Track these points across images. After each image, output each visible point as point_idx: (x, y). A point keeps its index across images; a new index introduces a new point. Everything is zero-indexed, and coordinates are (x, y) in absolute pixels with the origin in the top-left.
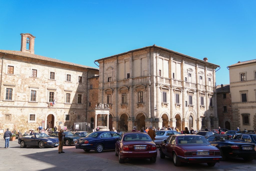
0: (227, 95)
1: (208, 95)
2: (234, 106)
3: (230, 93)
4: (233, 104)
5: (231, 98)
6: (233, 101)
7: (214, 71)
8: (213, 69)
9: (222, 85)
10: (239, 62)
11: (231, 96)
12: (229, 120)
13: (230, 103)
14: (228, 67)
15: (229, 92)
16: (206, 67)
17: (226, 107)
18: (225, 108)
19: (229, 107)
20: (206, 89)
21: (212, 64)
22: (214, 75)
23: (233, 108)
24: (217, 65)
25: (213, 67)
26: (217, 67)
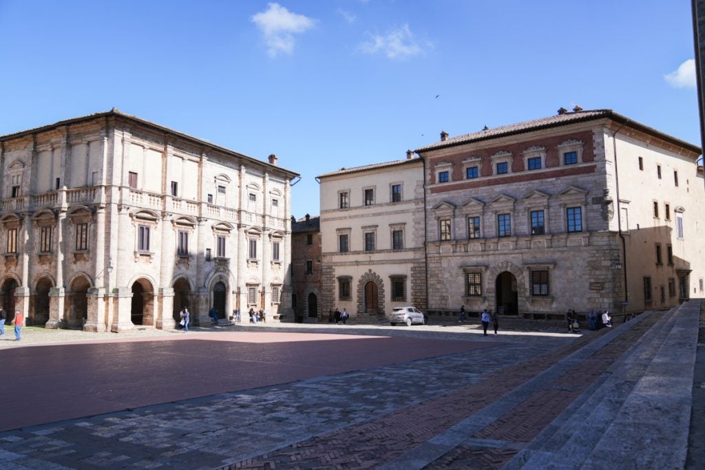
0: (315, 238)
1: (268, 236)
2: (325, 260)
3: (319, 234)
4: (324, 256)
5: (321, 243)
6: (323, 251)
7: (288, 185)
8: (285, 180)
9: (308, 216)
10: (343, 169)
11: (320, 239)
12: (316, 291)
13: (319, 255)
14: (319, 178)
15: (318, 230)
16: (267, 175)
17: (311, 262)
18: (309, 264)
19: (317, 263)
20: (264, 223)
21: (280, 169)
22: (288, 193)
23: (323, 264)
24: (292, 171)
25: (284, 175)
26: (294, 177)
